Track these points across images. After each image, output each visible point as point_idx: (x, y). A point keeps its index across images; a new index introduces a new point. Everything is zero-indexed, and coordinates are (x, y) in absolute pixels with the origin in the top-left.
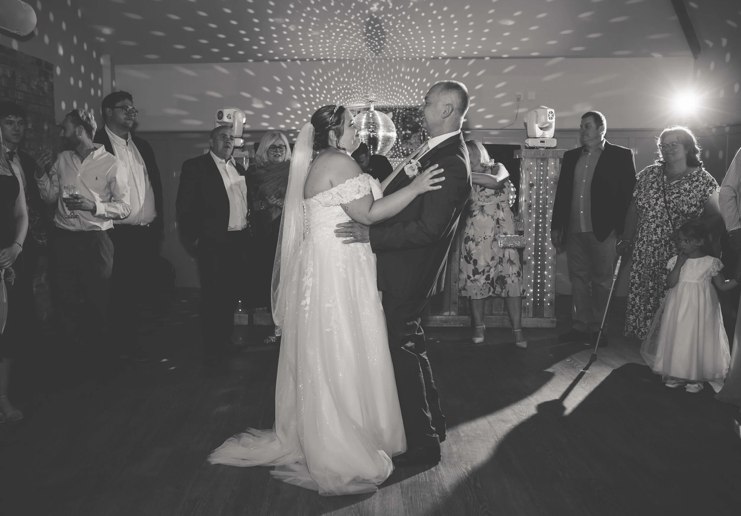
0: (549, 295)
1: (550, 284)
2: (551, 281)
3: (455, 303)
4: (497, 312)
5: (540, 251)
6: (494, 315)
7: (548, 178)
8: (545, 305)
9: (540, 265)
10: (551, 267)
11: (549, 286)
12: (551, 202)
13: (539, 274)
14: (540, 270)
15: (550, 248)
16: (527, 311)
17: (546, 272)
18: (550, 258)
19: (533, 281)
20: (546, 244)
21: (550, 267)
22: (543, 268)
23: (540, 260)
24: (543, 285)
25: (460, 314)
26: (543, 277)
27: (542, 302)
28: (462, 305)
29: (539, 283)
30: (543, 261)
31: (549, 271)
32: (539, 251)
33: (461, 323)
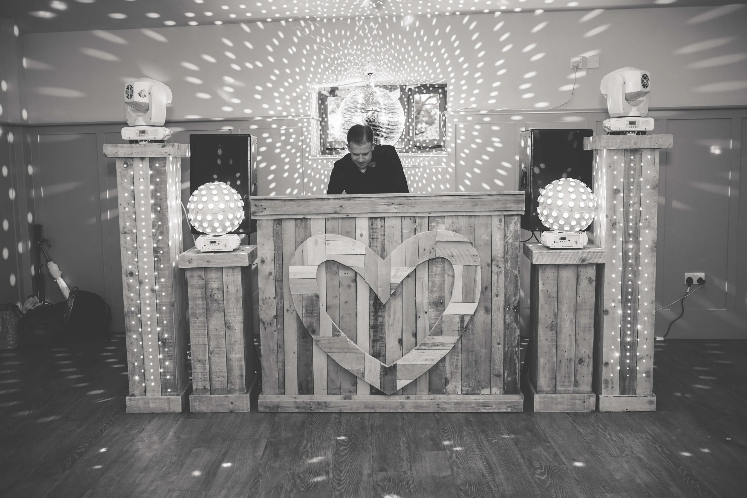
0: (644, 361)
1: (645, 344)
2: (647, 339)
3: (498, 376)
4: (563, 389)
5: (631, 294)
6: (560, 392)
7: (641, 179)
8: (638, 376)
9: (630, 315)
10: (648, 318)
11: (645, 347)
12: (648, 217)
13: (630, 329)
14: (630, 322)
15: (646, 289)
16: (610, 386)
17: (640, 325)
18: (646, 304)
19: (619, 340)
20: (640, 283)
21: (646, 318)
22: (635, 319)
23: (630, 308)
24: (634, 345)
25: (506, 392)
26: (635, 333)
27: (633, 371)
28: (509, 379)
29: (629, 343)
30: (635, 309)
31: (644, 324)
32: (627, 293)
33: (508, 407)
